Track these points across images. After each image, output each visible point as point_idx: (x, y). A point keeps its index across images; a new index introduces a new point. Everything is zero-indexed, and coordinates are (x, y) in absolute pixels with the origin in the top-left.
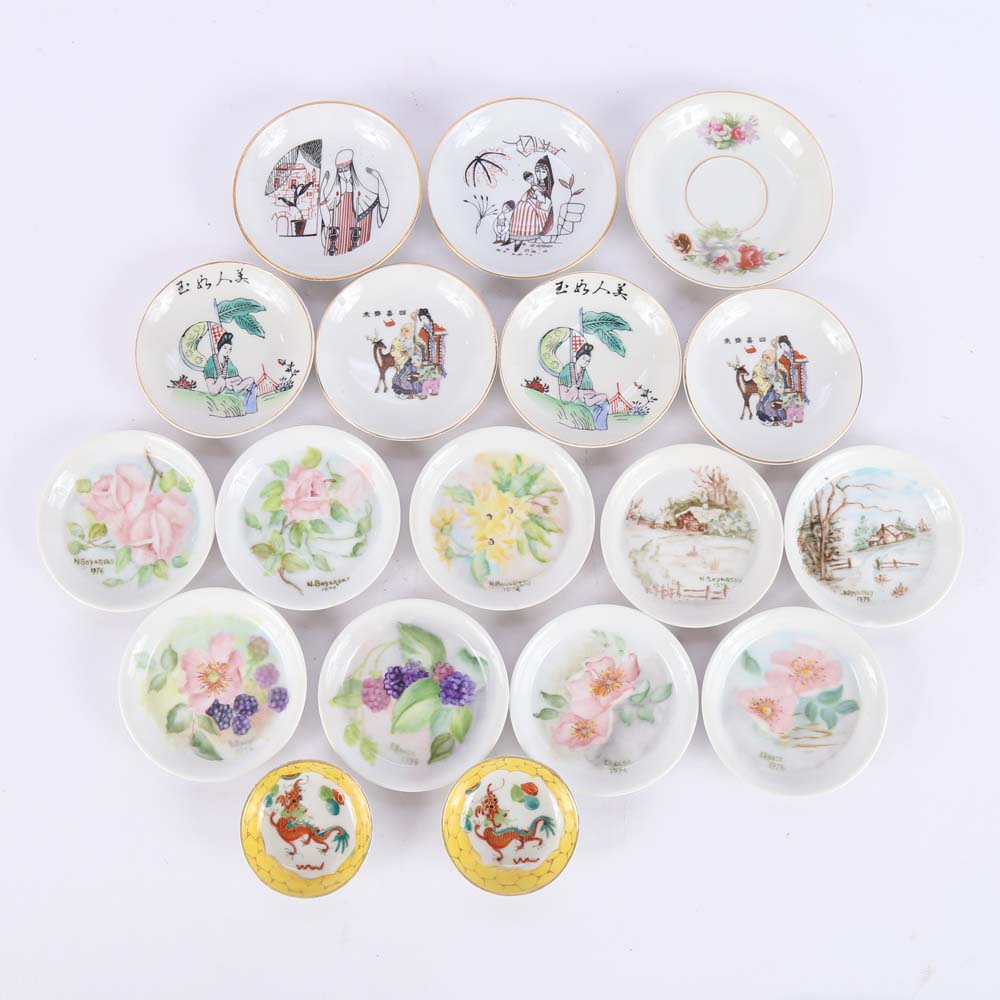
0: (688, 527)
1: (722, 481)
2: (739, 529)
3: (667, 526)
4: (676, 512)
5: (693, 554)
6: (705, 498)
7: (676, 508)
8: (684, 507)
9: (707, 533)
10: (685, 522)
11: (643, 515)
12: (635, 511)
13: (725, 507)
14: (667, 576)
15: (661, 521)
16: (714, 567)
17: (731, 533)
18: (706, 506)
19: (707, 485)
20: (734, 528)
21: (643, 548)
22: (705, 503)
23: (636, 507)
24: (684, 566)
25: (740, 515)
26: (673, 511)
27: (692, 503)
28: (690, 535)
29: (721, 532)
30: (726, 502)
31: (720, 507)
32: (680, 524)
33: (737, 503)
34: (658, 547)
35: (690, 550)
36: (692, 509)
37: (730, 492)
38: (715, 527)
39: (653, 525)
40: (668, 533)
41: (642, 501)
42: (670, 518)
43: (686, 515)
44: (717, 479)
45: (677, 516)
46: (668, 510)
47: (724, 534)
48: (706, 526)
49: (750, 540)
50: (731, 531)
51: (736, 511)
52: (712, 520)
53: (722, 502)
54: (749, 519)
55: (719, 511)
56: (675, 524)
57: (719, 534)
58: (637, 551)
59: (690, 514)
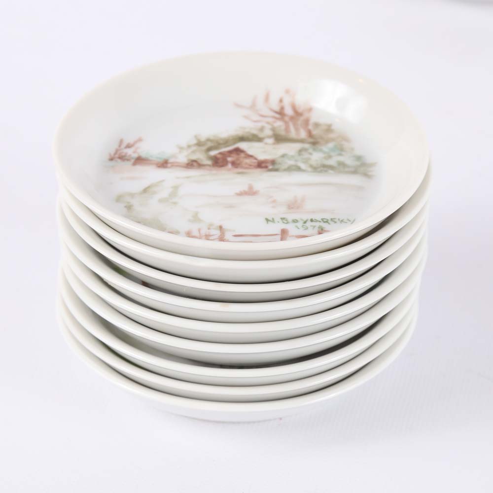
0: (234, 164)
1: (297, 114)
2: (342, 164)
3: (192, 164)
4: (209, 149)
5: (251, 192)
6: (268, 132)
7: (209, 144)
8: (226, 142)
9: (277, 170)
10: (229, 159)
11: (143, 155)
12: (129, 152)
13: (311, 140)
14: (196, 218)
15: (183, 158)
16: (293, 206)
17: (323, 168)
18: (270, 141)
19: (270, 120)
20: (332, 162)
21: (145, 191)
22: (269, 137)
23: (129, 146)
24: (231, 206)
25: (341, 150)
26: (204, 148)
27: (242, 139)
28: (239, 173)
29: (303, 166)
30: (310, 134)
31: (302, 141)
32: (219, 162)
33: (331, 136)
34: (176, 188)
35: (245, 188)
36: (243, 145)
37: (317, 125)
38: (291, 162)
39: (164, 164)
40: (194, 173)
41: (140, 140)
42: (200, 156)
43: (230, 152)
44: (289, 111)
45: (213, 153)
46: (194, 148)
47: (310, 169)
48: (273, 162)
49: (366, 175)
50: (324, 166)
51: (331, 145)
52: (283, 156)
53: (303, 134)
54: (358, 152)
55: (298, 146)
56: (209, 162)
57: (299, 169)
58: (132, 195)
59: (238, 151)
